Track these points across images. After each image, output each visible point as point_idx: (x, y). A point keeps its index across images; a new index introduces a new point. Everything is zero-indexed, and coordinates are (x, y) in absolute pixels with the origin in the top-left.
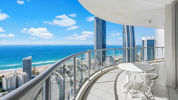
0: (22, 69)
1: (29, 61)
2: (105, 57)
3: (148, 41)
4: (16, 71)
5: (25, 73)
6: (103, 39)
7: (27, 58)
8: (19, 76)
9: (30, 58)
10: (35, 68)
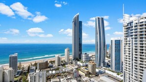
0: (9, 64)
1: (15, 58)
2: (81, 54)
3: (115, 41)
4: (2, 67)
5: (11, 69)
6: (80, 39)
7: (13, 55)
8: (5, 71)
9: (16, 55)
10: (20, 64)
